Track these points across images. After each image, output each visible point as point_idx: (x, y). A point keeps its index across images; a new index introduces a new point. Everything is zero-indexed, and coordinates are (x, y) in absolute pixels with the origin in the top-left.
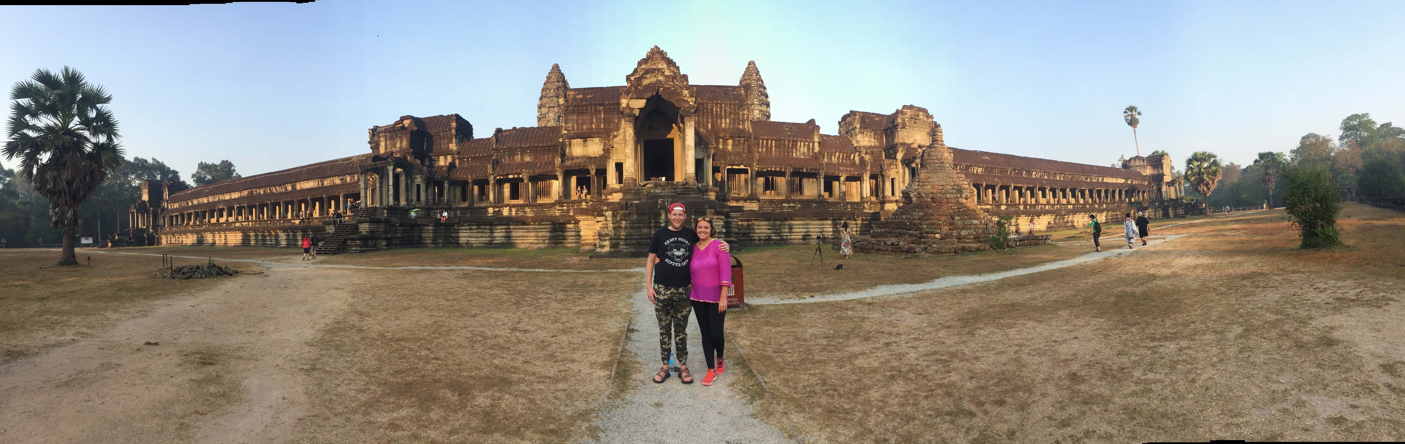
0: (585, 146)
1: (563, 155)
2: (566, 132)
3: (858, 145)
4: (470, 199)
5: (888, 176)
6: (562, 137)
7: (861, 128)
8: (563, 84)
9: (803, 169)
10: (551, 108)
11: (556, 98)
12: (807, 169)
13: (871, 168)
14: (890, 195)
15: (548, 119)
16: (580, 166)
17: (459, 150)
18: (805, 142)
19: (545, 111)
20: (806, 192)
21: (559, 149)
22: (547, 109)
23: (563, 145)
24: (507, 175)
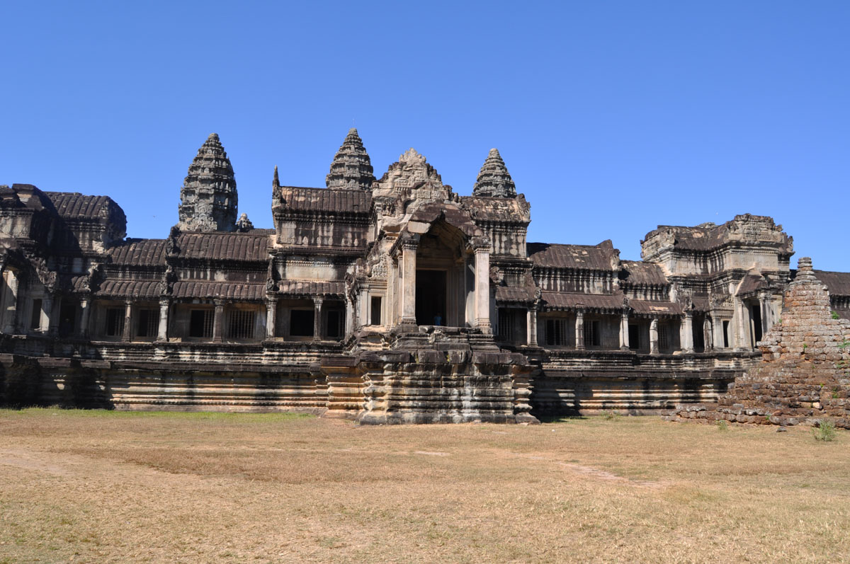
1: (276, 277)
2: (280, 246)
3: (671, 274)
4: (127, 329)
5: (718, 319)
6: (274, 252)
7: (675, 250)
8: (224, 164)
9: (599, 310)
10: (203, 196)
11: (212, 183)
12: (605, 310)
13: (693, 306)
14: (722, 345)
15: (196, 211)
16: (301, 295)
17: (108, 252)
18: (600, 272)
19: (192, 199)
20: (604, 341)
21: (270, 267)
22: (196, 197)
23: (275, 262)
24: (190, 299)
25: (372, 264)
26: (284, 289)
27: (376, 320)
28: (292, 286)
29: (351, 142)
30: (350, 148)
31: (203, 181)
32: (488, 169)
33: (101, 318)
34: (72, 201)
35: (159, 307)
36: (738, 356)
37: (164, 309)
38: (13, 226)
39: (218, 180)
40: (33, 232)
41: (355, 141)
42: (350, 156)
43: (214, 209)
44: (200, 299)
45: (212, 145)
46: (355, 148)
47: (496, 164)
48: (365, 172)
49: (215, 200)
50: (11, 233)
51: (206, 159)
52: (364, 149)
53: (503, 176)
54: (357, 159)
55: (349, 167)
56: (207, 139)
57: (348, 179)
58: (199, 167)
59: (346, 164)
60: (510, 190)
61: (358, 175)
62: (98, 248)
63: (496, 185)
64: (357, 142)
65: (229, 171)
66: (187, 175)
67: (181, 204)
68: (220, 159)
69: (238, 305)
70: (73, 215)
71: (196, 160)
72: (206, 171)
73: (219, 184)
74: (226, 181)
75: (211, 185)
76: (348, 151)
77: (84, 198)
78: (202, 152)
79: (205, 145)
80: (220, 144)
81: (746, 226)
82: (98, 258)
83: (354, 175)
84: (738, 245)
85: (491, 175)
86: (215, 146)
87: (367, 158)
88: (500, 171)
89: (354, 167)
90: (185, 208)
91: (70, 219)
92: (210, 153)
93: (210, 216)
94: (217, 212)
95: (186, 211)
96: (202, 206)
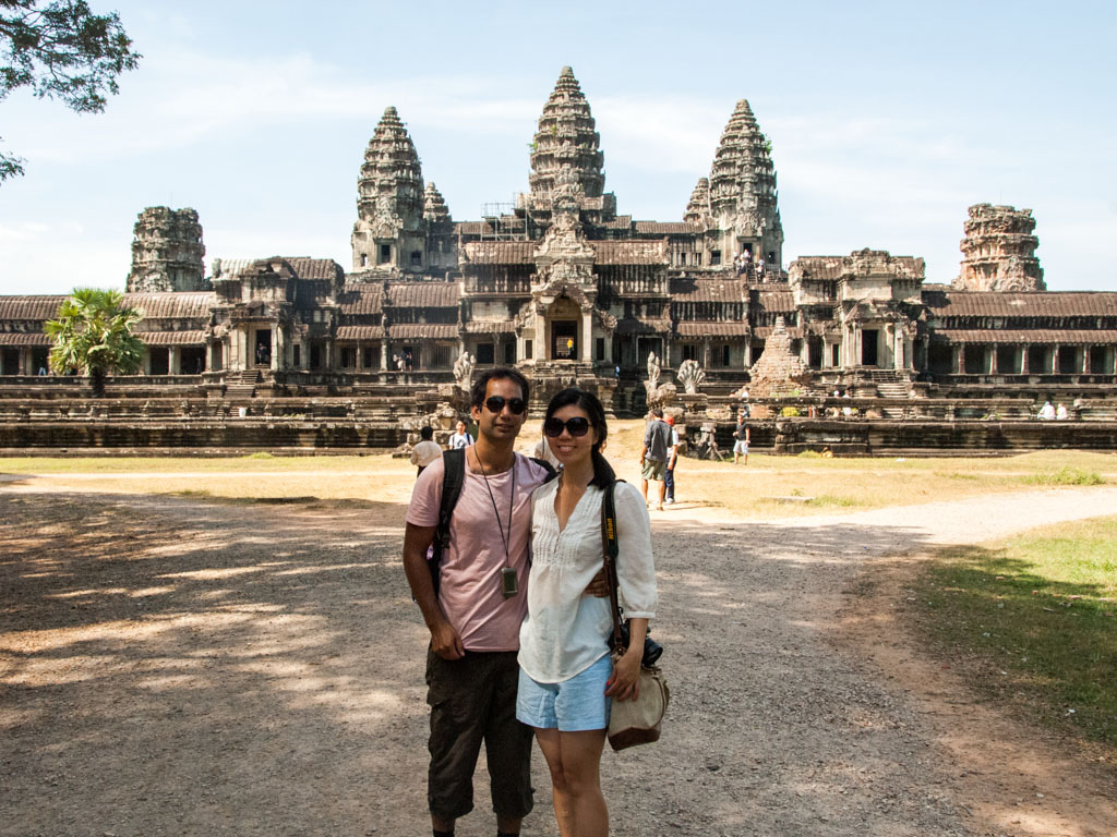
0: (487, 310)
1: (465, 320)
2: (467, 294)
3: (800, 303)
4: (358, 364)
5: (829, 343)
6: (462, 300)
7: (804, 281)
8: (406, 145)
9: (724, 337)
10: (382, 188)
11: (393, 171)
12: (729, 337)
13: (811, 331)
14: (831, 365)
15: (378, 207)
16: (482, 333)
17: (338, 306)
18: (731, 303)
19: (374, 193)
20: (732, 362)
21: (460, 313)
22: (377, 190)
23: (463, 307)
24: (402, 339)
25: (526, 317)
26: (470, 329)
27: (529, 355)
28: (476, 328)
29: (564, 87)
30: (563, 96)
31: (382, 170)
32: (733, 129)
33: (338, 354)
34: (307, 266)
35: (380, 346)
36: (841, 374)
37: (384, 347)
38: (274, 293)
39: (400, 167)
40: (288, 296)
41: (569, 84)
42: (563, 108)
43: (398, 203)
44: (410, 340)
45: (389, 123)
46: (570, 96)
47: (743, 121)
48: (584, 128)
49: (398, 192)
50: (274, 297)
51: (385, 142)
52: (582, 96)
53: (751, 139)
54: (573, 111)
55: (562, 123)
56: (383, 115)
57: (561, 141)
58: (377, 152)
59: (559, 119)
60: (761, 156)
61: (573, 134)
62: (331, 302)
63: (741, 151)
64: (572, 87)
65: (412, 154)
66: (364, 162)
67: (359, 199)
68: (400, 140)
69: (437, 342)
70: (310, 278)
71: (372, 142)
73: (402, 172)
74: (410, 168)
75: (394, 174)
76: (559, 101)
77: (315, 262)
78: (379, 132)
79: (381, 123)
80: (398, 119)
81: (860, 261)
82: (332, 310)
83: (570, 135)
84: (851, 278)
85: (736, 137)
86: (393, 123)
87: (586, 108)
88: (747, 131)
89: (569, 122)
90: (365, 204)
91: (307, 281)
92: (389, 135)
93: (394, 212)
94: (402, 207)
95: (366, 207)
96: (384, 200)
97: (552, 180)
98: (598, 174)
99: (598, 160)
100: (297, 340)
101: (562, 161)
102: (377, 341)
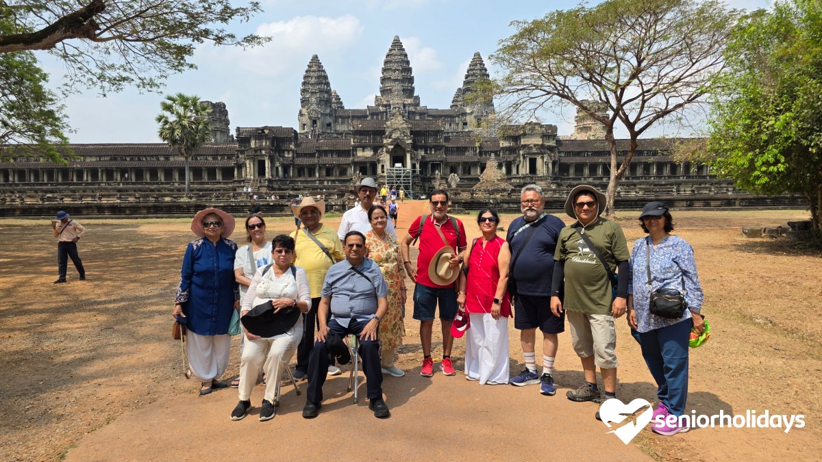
0: (363, 151)
1: (354, 155)
2: (354, 144)
3: (502, 146)
4: (306, 175)
5: (515, 164)
6: (352, 146)
7: (504, 136)
8: (323, 73)
9: (468, 162)
10: (312, 93)
11: (317, 85)
12: (471, 162)
13: (507, 159)
14: (516, 174)
15: (310, 102)
16: (362, 161)
17: (295, 149)
18: (471, 147)
19: (308, 95)
21: (351, 152)
22: (310, 94)
23: (353, 150)
24: (326, 164)
25: (381, 155)
27: (383, 172)
28: (359, 159)
29: (395, 45)
30: (395, 50)
31: (312, 84)
32: (473, 66)
33: (296, 171)
34: (280, 130)
36: (520, 178)
37: (317, 168)
39: (320, 83)
40: (272, 144)
41: (397, 44)
42: (395, 55)
43: (320, 101)
44: (329, 164)
45: (315, 63)
46: (398, 50)
47: (477, 62)
48: (404, 65)
49: (320, 95)
50: (266, 145)
51: (313, 71)
52: (404, 49)
54: (399, 57)
55: (395, 62)
56: (312, 57)
57: (395, 71)
58: (309, 76)
59: (393, 61)
60: (485, 78)
61: (400, 68)
62: (292, 147)
63: (477, 76)
64: (399, 46)
65: (326, 77)
66: (303, 81)
67: (302, 98)
68: (320, 71)
69: (341, 165)
70: (282, 136)
71: (307, 71)
72: (313, 79)
73: (321, 86)
74: (325, 84)
75: (318, 87)
76: (393, 52)
78: (310, 67)
79: (310, 63)
80: (319, 61)
81: (528, 127)
82: (293, 151)
83: (398, 68)
84: (525, 135)
85: (474, 69)
86: (317, 63)
87: (406, 55)
88: (479, 67)
89: (397, 62)
91: (281, 138)
93: (318, 104)
95: (304, 102)
96: (313, 99)
97: (390, 90)
98: (411, 87)
99: (411, 80)
100: (277, 164)
101: (396, 80)
102: (315, 165)
